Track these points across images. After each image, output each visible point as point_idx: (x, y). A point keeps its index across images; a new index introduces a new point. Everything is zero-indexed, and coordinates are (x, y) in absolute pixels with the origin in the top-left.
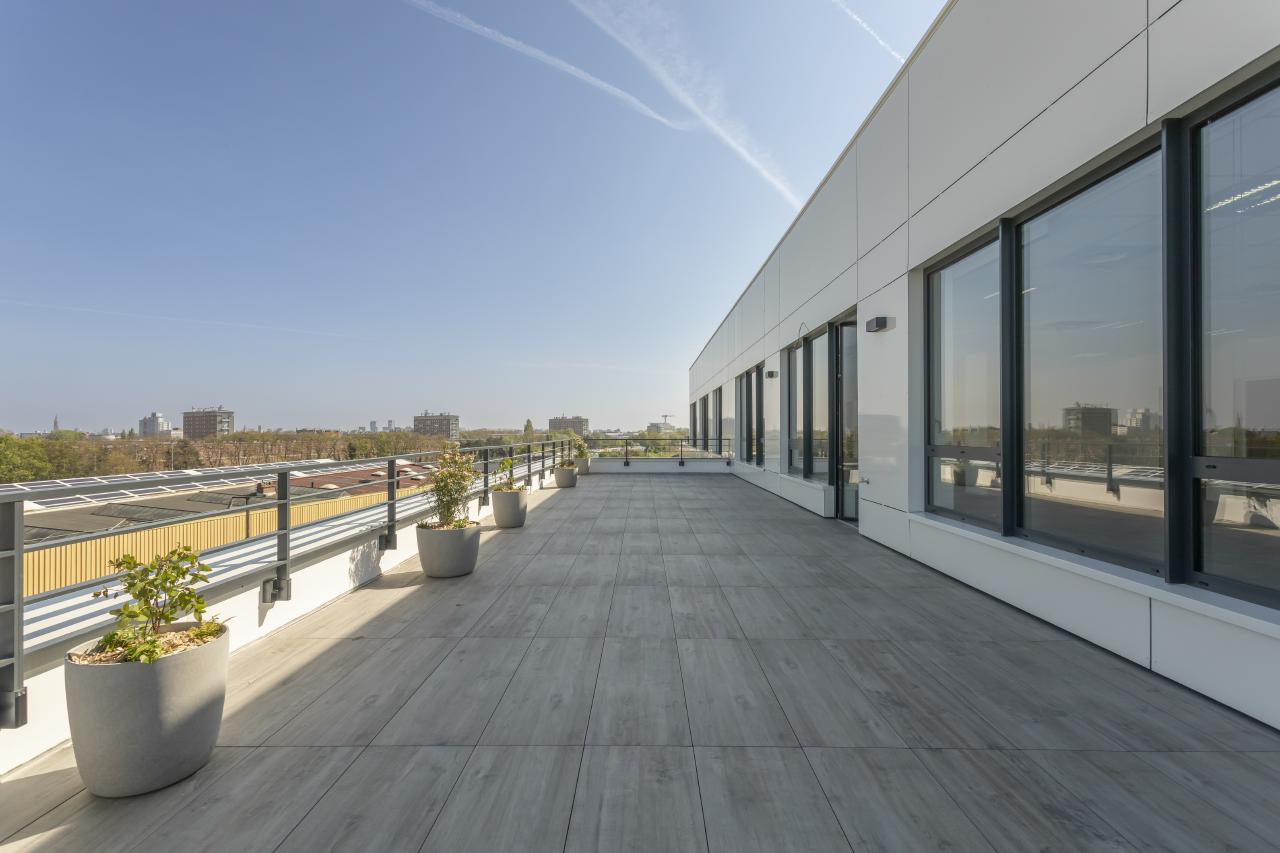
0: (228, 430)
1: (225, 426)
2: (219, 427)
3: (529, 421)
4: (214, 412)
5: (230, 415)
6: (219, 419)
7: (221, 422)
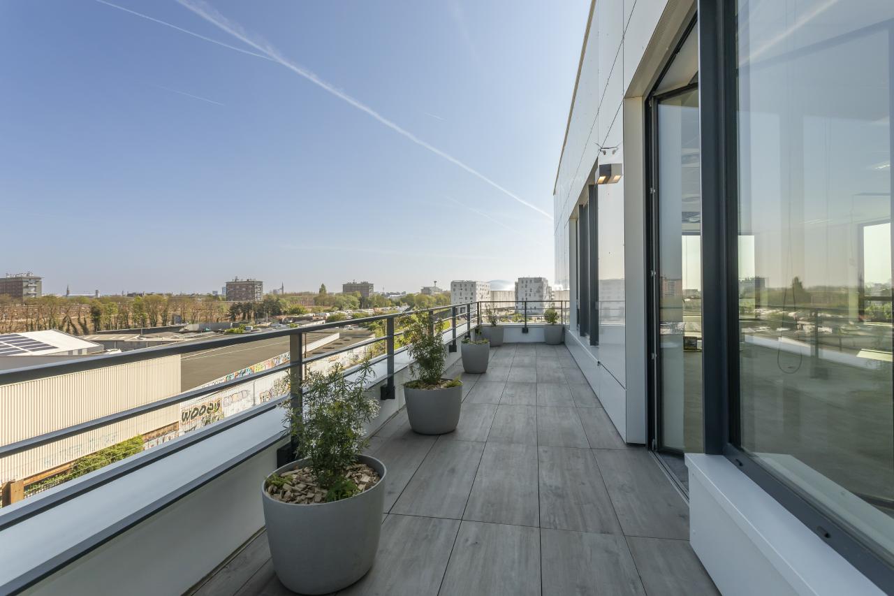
0: (35, 294)
1: (32, 291)
2: (25, 291)
3: (323, 286)
4: (21, 278)
5: (37, 280)
6: (25, 284)
7: (27, 287)
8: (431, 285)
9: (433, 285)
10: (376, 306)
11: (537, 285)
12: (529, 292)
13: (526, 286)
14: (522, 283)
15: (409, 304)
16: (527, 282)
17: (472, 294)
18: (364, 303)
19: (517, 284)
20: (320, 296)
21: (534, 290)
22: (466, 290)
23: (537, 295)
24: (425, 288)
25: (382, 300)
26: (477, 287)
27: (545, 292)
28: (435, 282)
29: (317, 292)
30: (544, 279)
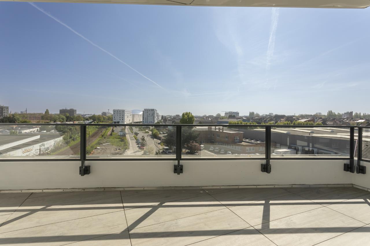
3: (48, 110)
8: (106, 111)
9: (108, 111)
10: (75, 121)
11: (152, 112)
12: (148, 115)
13: (147, 112)
14: (146, 111)
15: (93, 120)
16: (148, 111)
17: (123, 115)
18: (68, 119)
19: (143, 112)
20: (45, 115)
21: (151, 114)
22: (120, 113)
23: (152, 116)
24: (103, 112)
25: (79, 118)
26: (125, 112)
27: (155, 115)
28: (109, 110)
29: (44, 113)
30: (155, 110)
